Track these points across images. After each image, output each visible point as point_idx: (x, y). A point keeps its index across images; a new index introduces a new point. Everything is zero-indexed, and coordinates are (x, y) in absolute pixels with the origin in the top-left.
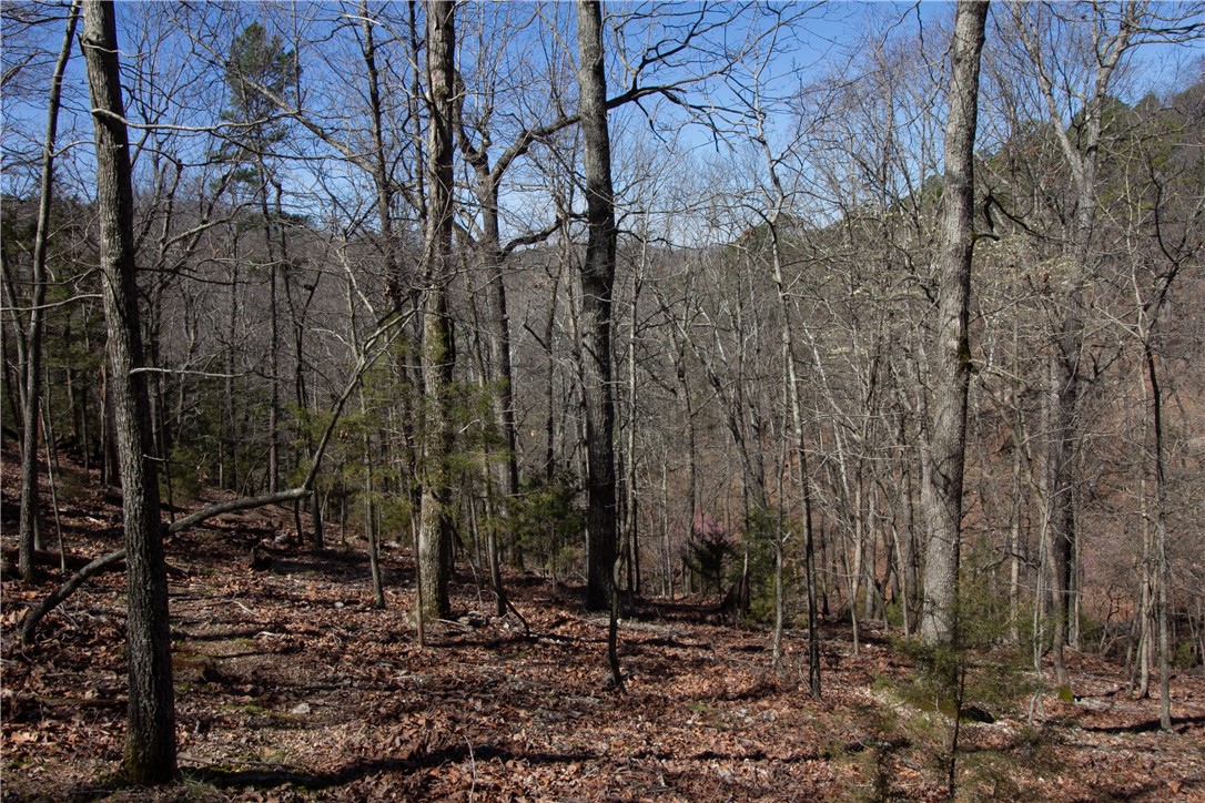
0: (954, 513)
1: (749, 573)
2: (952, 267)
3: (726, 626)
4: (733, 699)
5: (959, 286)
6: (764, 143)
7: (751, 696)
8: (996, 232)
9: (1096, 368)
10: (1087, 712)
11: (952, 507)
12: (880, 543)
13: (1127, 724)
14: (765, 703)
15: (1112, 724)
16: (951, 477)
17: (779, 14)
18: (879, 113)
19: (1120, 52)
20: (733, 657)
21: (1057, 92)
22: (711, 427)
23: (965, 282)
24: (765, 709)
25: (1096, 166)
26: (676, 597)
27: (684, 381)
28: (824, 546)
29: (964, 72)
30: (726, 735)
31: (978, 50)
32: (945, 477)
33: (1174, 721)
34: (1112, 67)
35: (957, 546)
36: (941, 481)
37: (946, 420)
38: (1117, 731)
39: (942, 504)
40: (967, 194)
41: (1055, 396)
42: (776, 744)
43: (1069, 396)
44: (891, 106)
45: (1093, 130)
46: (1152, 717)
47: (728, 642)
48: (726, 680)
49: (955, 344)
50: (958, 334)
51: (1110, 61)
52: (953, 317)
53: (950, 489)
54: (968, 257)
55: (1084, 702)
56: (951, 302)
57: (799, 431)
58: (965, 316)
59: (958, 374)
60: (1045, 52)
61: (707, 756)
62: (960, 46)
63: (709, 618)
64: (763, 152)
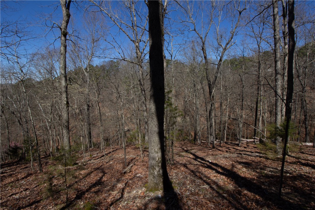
0: (68, 131)
1: (25, 152)
2: (64, 89)
3: (19, 165)
4: (20, 180)
5: (65, 93)
6: (18, 63)
7: (25, 178)
8: (71, 84)
9: (92, 105)
10: (94, 157)
11: (68, 130)
12: (57, 139)
13: (100, 157)
14: (29, 178)
15: (98, 158)
16: (67, 125)
17: (20, 38)
18: (50, 61)
19: (91, 58)
20: (21, 171)
21: (82, 62)
22: (14, 123)
23: (67, 92)
24: (29, 179)
25: (89, 75)
26: (6, 162)
27: (4, 113)
28: (44, 142)
29: (63, 56)
30: (18, 188)
31: (65, 53)
32: (66, 125)
33: (106, 154)
34: (90, 60)
35: (69, 137)
36: (65, 126)
37: (65, 116)
38: (98, 159)
39: (66, 130)
40: (66, 77)
41: (86, 110)
42: (31, 185)
43: (88, 109)
44: (52, 60)
45: (88, 69)
46: (103, 155)
47: (20, 168)
48: (18, 176)
49: (65, 102)
50: (66, 101)
51: (90, 59)
52: (65, 98)
53: (67, 127)
54: (67, 88)
55: (94, 156)
56: (64, 95)
57: (32, 121)
58: (67, 98)
59: (67, 108)
60: (80, 56)
61: (13, 195)
62: (62, 52)
63: (15, 164)
64: (18, 65)
